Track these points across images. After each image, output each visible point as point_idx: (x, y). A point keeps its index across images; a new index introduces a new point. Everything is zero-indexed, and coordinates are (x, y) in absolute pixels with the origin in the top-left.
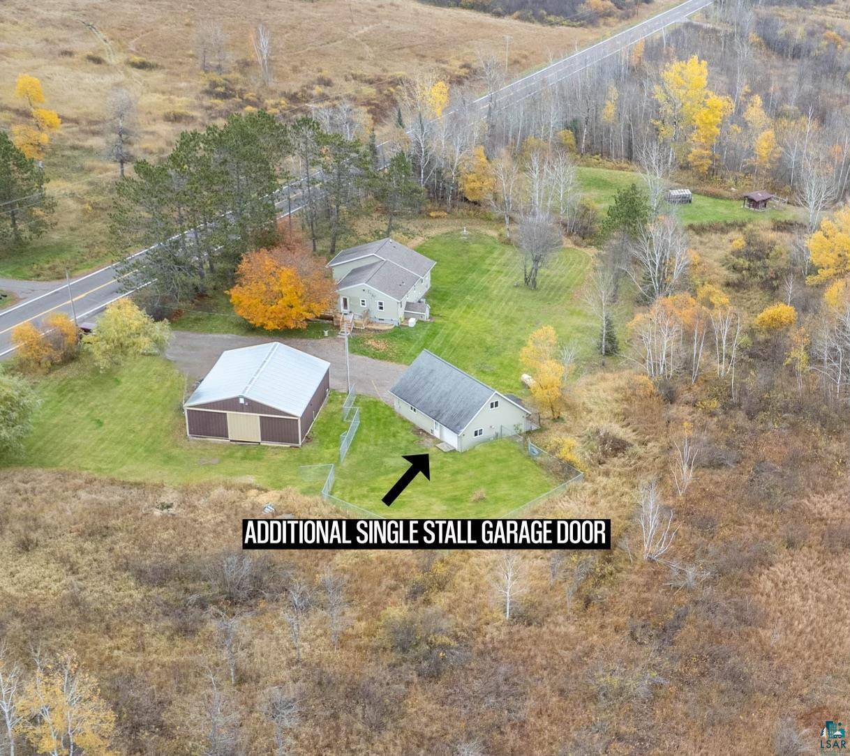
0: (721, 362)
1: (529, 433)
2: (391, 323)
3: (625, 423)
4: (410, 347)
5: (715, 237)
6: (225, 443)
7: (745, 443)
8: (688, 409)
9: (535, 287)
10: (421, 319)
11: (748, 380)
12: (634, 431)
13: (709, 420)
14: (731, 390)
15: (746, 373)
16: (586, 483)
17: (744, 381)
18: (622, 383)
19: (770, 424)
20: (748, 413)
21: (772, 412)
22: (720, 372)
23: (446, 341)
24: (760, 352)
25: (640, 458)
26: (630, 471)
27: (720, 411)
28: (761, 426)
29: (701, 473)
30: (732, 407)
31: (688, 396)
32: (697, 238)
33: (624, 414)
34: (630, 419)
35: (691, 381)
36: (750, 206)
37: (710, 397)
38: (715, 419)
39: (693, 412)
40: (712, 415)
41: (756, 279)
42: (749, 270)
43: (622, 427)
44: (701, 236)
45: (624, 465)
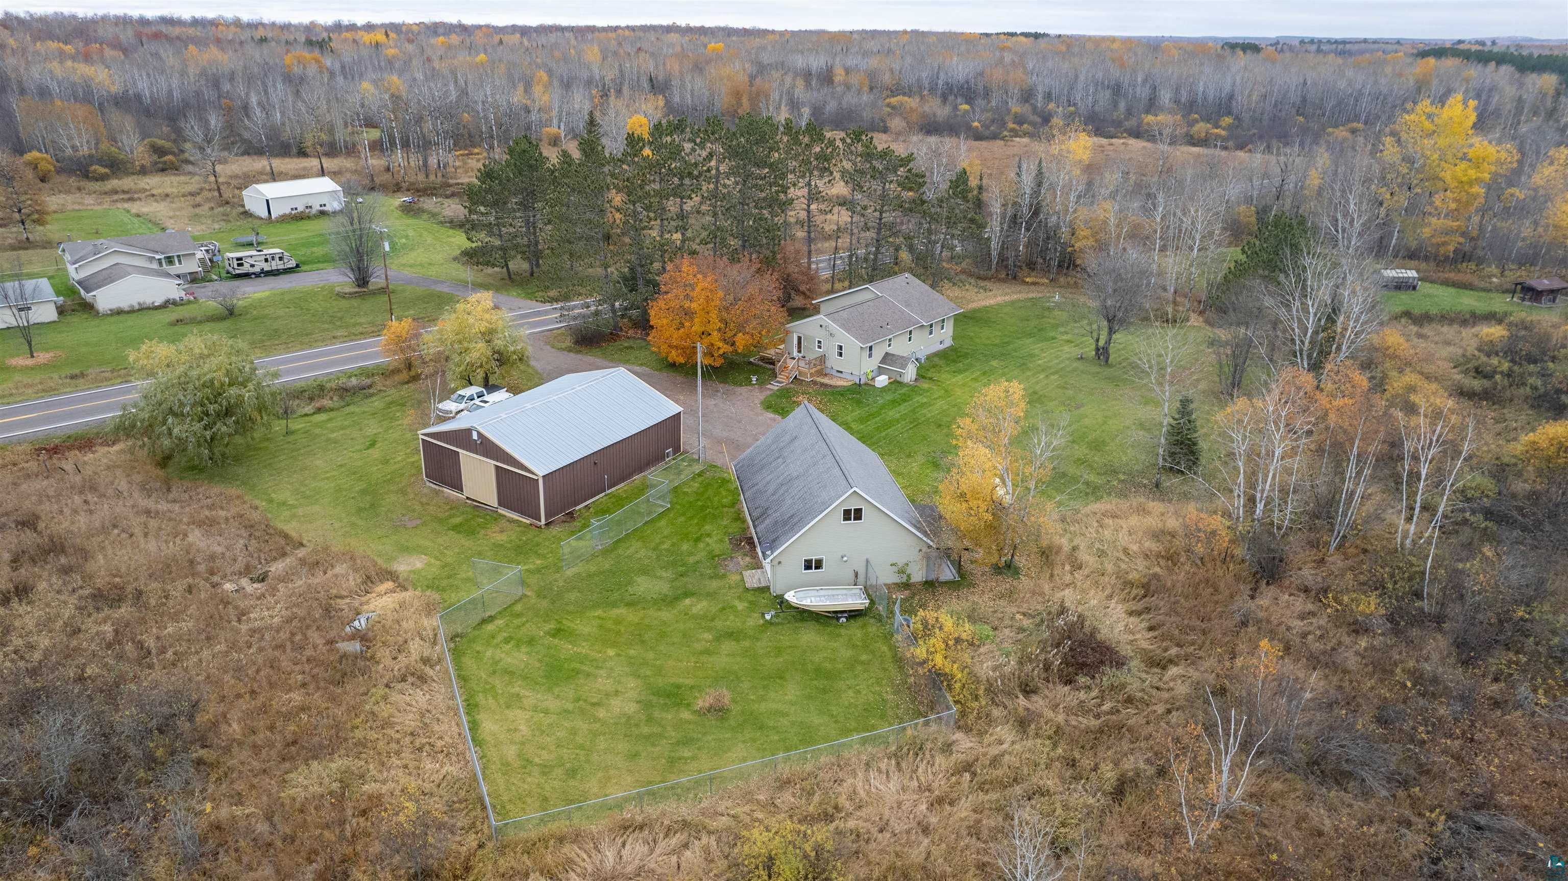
0: (1409, 519)
1: (930, 585)
2: (849, 377)
3: (1140, 606)
4: (852, 411)
5: (1448, 331)
6: (458, 499)
7: (1437, 726)
8: (1301, 604)
9: (1107, 361)
10: (898, 379)
11: (1472, 565)
12: (1151, 629)
13: (1347, 640)
14: (1423, 579)
15: (1470, 548)
16: (959, 736)
17: (1460, 566)
18: (1172, 523)
19: (1523, 690)
20: (1460, 644)
21: (1534, 656)
22: (1405, 537)
23: (914, 411)
24: (1515, 513)
25: (1129, 700)
26: (1088, 731)
27: (1379, 625)
28: (1494, 689)
29: (1277, 786)
30: (1420, 619)
31: (1308, 575)
32: (1415, 329)
33: (1146, 586)
34: (1152, 601)
35: (1327, 544)
36: (1523, 299)
37: (1364, 586)
38: (1363, 643)
39: (1312, 614)
40: (1358, 628)
41: (1522, 390)
42: (1509, 376)
43: (1131, 613)
44: (1421, 326)
45: (1082, 709)
